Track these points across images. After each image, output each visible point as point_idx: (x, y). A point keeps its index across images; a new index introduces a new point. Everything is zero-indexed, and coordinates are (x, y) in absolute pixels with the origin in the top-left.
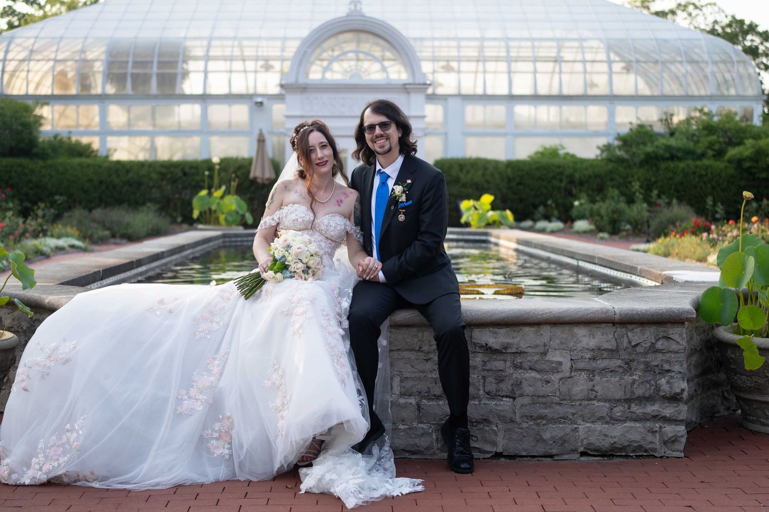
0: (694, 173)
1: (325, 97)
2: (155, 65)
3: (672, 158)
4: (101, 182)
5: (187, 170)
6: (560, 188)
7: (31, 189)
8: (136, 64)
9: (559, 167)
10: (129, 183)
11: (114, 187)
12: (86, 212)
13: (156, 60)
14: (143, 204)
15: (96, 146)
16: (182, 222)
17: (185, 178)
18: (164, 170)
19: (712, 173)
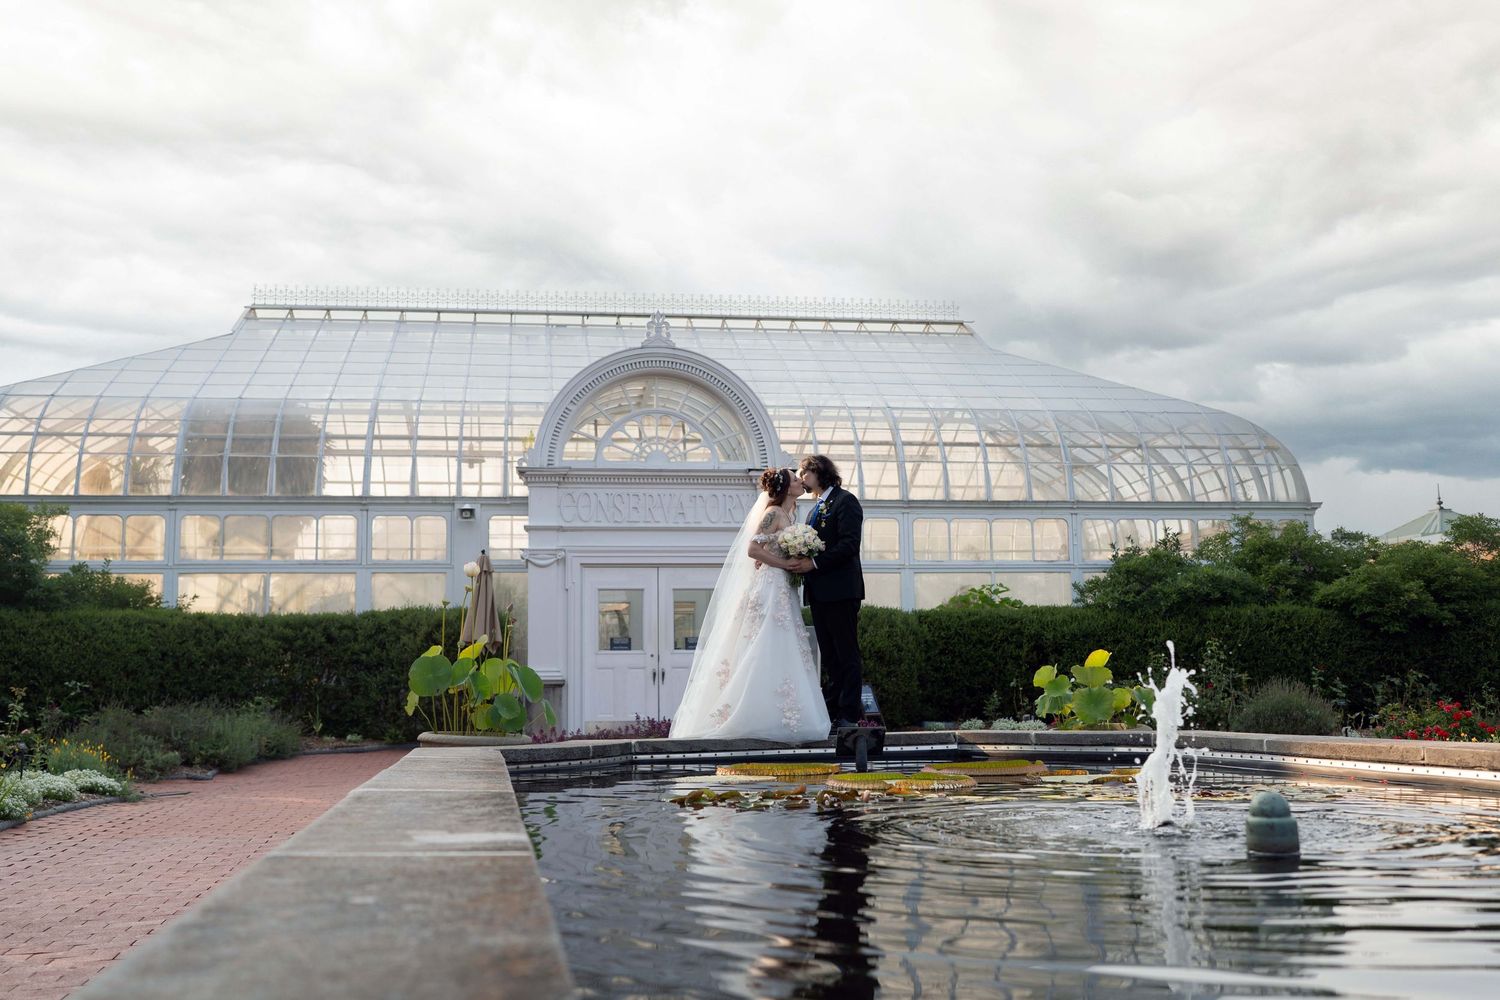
0: (1270, 626)
1: (602, 493)
2: (275, 445)
3: (1225, 600)
4: (164, 654)
5: (334, 631)
6: (1018, 657)
7: (15, 668)
8: (239, 442)
9: (1013, 621)
10: (220, 657)
11: (191, 665)
12: (128, 714)
13: (276, 435)
14: (248, 697)
15: (156, 590)
16: (323, 733)
17: (329, 647)
18: (289, 632)
19: (1300, 627)
